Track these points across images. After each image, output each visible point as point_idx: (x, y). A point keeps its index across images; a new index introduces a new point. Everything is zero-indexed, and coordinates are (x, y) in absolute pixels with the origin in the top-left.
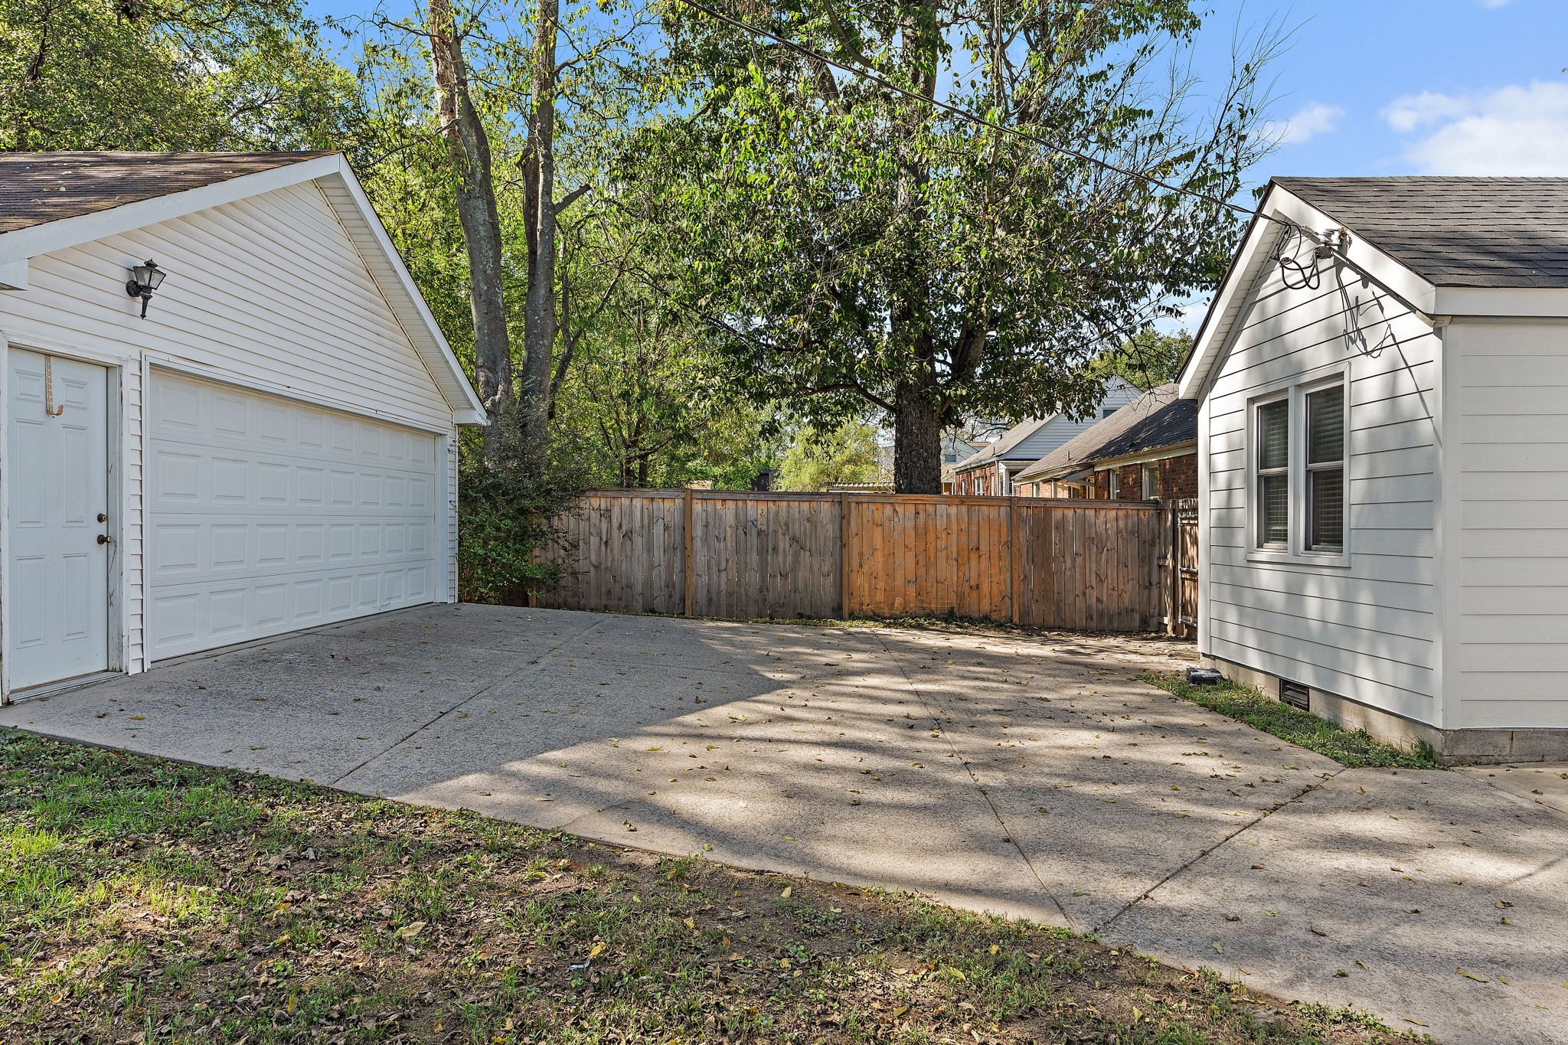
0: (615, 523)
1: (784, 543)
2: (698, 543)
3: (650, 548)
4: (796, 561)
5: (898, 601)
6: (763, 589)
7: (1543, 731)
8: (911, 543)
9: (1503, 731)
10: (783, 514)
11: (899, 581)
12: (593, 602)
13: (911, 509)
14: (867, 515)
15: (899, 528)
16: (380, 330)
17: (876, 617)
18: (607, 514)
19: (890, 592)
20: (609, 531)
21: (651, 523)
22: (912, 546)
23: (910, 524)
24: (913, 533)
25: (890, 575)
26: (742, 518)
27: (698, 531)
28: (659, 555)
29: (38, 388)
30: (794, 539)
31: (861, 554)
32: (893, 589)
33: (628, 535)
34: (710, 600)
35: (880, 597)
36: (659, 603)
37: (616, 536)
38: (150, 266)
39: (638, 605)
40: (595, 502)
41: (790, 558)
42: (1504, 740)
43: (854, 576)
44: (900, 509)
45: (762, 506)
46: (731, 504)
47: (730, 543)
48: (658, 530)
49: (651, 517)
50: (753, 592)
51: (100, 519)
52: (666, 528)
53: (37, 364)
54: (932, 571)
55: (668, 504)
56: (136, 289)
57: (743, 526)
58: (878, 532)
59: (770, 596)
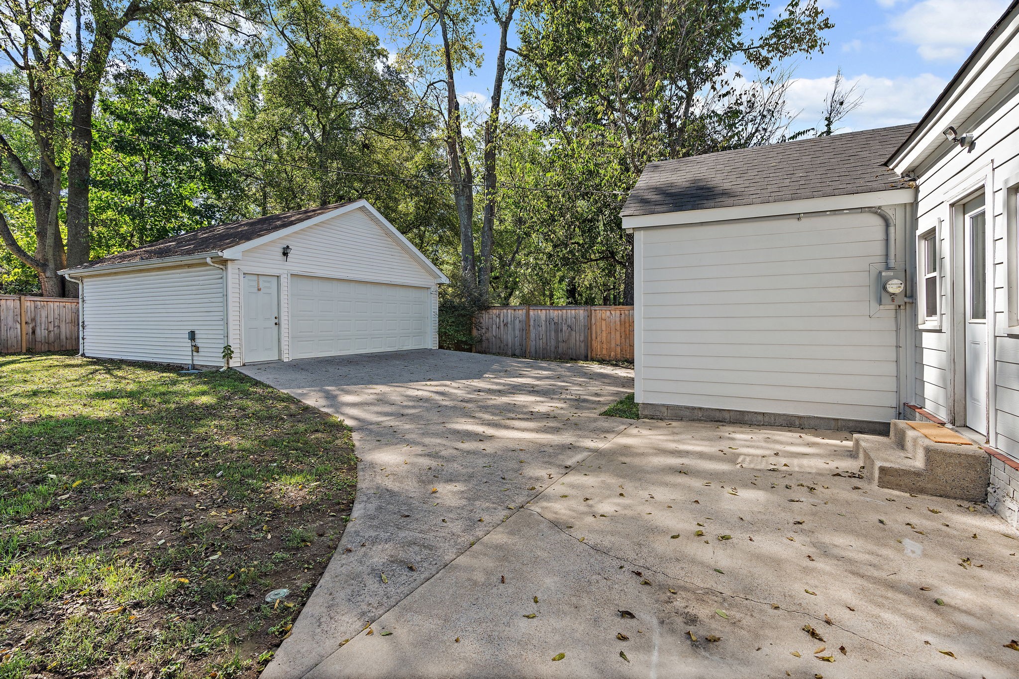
0: (502, 320)
1: (565, 328)
2: (532, 328)
3: (514, 330)
4: (570, 335)
5: (613, 354)
6: (557, 347)
7: (681, 407)
8: (618, 328)
9: (663, 405)
10: (564, 316)
11: (613, 345)
12: (494, 351)
13: (618, 312)
14: (599, 315)
15: (613, 321)
16: (393, 253)
17: (602, 361)
18: (499, 316)
19: (609, 350)
20: (499, 323)
21: (515, 320)
22: (618, 329)
23: (618, 319)
24: (619, 323)
25: (610, 342)
26: (548, 317)
27: (532, 323)
28: (517, 332)
29: (255, 284)
30: (568, 326)
31: (596, 333)
32: (610, 348)
33: (506, 325)
34: (536, 351)
35: (604, 352)
36: (517, 352)
37: (502, 324)
38: (288, 247)
39: (510, 353)
40: (494, 311)
41: (567, 334)
42: (664, 410)
43: (593, 342)
44: (613, 313)
45: (556, 312)
46: (544, 312)
47: (544, 327)
48: (517, 322)
49: (514, 317)
50: (553, 349)
51: (276, 318)
52: (520, 321)
53: (255, 278)
54: (628, 341)
55: (520, 312)
56: (285, 254)
57: (549, 321)
58: (604, 323)
59: (560, 350)
